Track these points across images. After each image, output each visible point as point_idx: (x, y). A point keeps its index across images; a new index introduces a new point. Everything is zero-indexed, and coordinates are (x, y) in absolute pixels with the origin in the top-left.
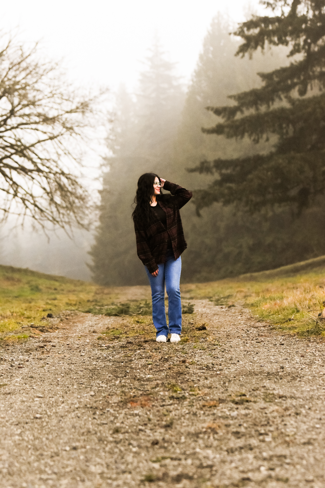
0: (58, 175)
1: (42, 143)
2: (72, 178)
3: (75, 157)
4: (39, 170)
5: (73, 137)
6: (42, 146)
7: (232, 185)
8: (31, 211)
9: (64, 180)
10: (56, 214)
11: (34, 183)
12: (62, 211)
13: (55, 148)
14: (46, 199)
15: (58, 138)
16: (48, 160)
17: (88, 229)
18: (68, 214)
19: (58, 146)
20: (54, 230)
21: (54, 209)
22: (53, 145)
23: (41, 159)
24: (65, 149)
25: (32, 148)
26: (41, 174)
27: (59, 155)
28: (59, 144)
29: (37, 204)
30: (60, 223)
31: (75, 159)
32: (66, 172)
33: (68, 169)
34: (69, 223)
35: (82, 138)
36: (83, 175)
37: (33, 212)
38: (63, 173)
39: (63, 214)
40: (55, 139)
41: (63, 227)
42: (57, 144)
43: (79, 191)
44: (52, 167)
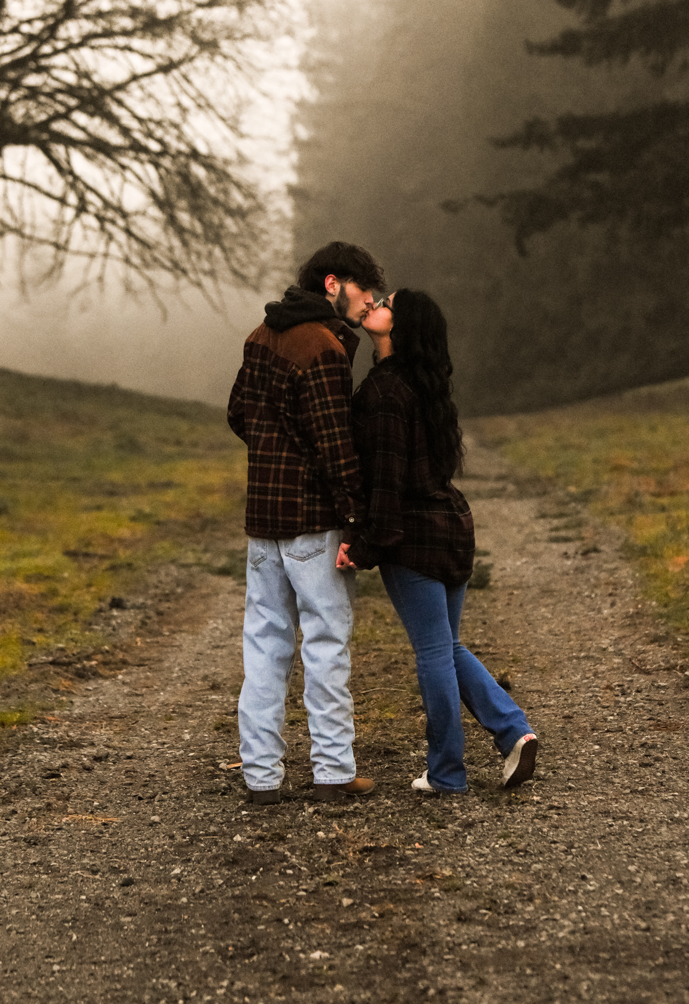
0: (182, 159)
1: (144, 81)
2: (219, 164)
3: (224, 114)
4: (137, 148)
5: (218, 65)
6: (142, 88)
7: (603, 177)
8: (120, 246)
9: (198, 171)
10: (179, 252)
11: (125, 180)
12: (195, 245)
13: (173, 94)
14: (155, 220)
15: (184, 68)
16: (159, 123)
17: (257, 289)
18: (210, 254)
19: (181, 87)
20: (177, 291)
21: (176, 243)
22: (170, 86)
23: (140, 120)
24: (200, 95)
25: (120, 95)
26: (143, 156)
27: (184, 110)
28: (185, 84)
29: (134, 230)
30: (192, 275)
31: (223, 119)
32: (202, 149)
33: (208, 144)
34: (212, 273)
35: (239, 68)
36: (242, 160)
37: (126, 249)
38: (194, 154)
39: (199, 254)
40: (175, 73)
41: (199, 285)
42: (178, 82)
43: (237, 198)
44: (168, 139)
